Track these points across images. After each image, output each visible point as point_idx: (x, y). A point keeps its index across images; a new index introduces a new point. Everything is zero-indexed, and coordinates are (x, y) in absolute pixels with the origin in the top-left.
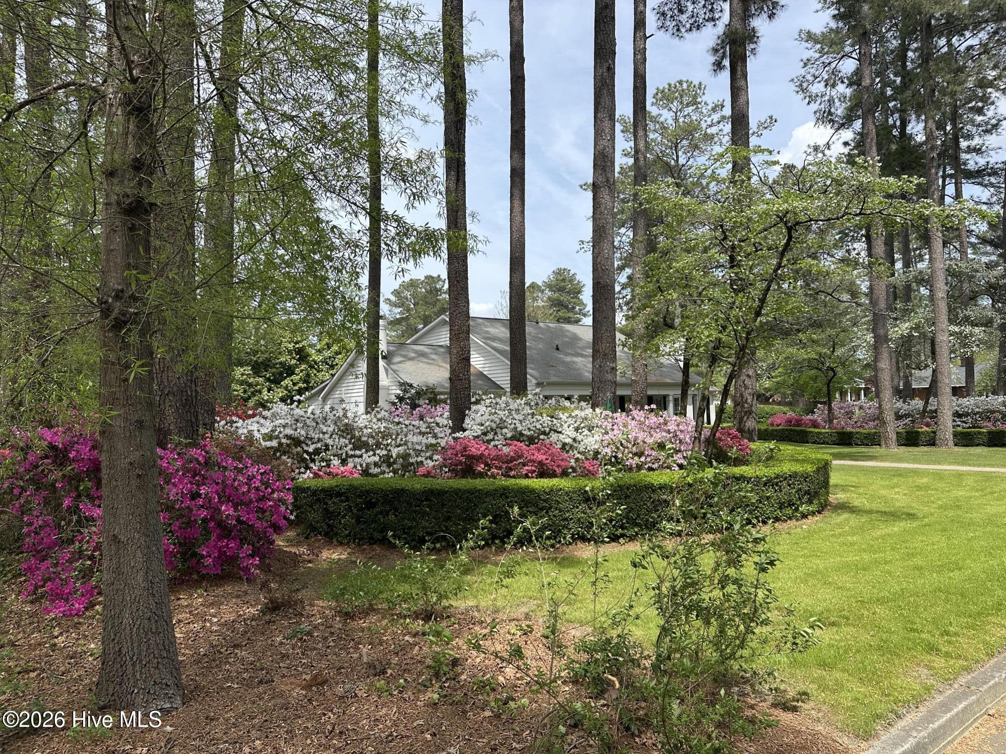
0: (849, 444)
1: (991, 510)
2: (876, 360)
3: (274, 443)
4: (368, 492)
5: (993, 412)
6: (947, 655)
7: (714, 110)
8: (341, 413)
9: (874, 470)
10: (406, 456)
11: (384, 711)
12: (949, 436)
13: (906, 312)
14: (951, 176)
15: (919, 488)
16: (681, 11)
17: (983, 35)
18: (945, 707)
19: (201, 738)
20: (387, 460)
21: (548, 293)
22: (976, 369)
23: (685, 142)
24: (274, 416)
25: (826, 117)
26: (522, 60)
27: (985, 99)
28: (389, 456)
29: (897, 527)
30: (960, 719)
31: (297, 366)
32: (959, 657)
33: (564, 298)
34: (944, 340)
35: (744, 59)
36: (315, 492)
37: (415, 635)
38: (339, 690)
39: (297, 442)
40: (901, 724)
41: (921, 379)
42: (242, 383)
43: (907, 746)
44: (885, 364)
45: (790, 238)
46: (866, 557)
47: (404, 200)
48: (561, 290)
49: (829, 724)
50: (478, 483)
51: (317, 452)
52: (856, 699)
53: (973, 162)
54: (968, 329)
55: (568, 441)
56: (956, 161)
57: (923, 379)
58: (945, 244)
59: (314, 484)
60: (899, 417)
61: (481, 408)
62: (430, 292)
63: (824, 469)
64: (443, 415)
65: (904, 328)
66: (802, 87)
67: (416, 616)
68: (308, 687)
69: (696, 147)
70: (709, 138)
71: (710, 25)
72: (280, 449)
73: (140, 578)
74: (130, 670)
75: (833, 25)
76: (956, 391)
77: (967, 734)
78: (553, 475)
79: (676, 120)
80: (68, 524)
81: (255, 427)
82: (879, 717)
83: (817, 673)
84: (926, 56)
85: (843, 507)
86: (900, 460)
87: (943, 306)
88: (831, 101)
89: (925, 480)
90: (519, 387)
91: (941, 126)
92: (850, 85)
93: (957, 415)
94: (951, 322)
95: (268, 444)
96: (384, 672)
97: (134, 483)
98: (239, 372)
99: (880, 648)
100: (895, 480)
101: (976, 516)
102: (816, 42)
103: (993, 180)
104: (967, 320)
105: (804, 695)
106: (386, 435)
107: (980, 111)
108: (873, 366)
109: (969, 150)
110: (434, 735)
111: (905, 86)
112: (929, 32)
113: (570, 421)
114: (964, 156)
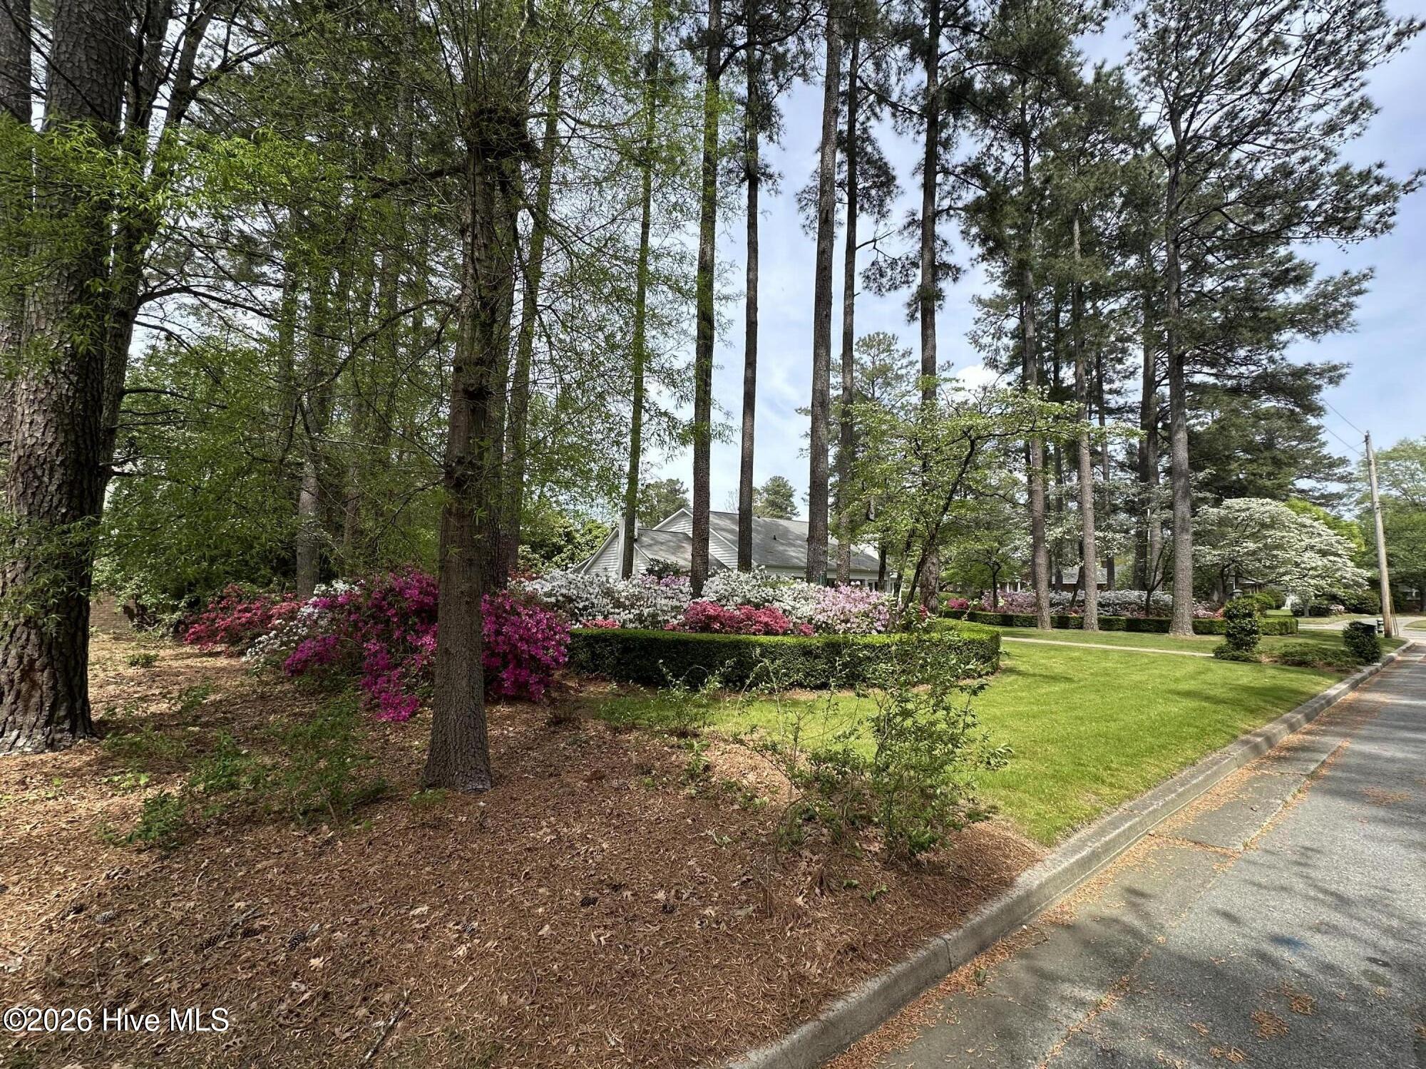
0: (1011, 625)
1: (1137, 677)
2: (1034, 556)
3: (553, 600)
4: (628, 640)
5: (1130, 604)
6: (1111, 785)
7: (903, 356)
8: (604, 579)
9: (1033, 645)
10: (654, 616)
11: (652, 801)
12: (1094, 621)
13: (1059, 521)
14: (1096, 412)
15: (1072, 659)
16: (882, 276)
17: (1123, 301)
18: (1114, 824)
19: (508, 812)
20: (640, 618)
21: (765, 495)
22: (1116, 569)
23: (880, 380)
24: (553, 578)
25: (992, 363)
26: (756, 309)
27: (1124, 351)
28: (641, 615)
29: (1057, 688)
30: (1126, 835)
31: (565, 546)
32: (1121, 787)
33: (779, 500)
34: (1091, 543)
35: (933, 313)
36: (586, 638)
37: (672, 747)
38: (615, 783)
39: (569, 599)
40: (1076, 836)
41: (1071, 575)
42: (523, 558)
43: (1084, 853)
44: (1042, 560)
45: (973, 449)
46: (1035, 708)
47: (673, 402)
48: (777, 493)
49: (1017, 831)
50: (717, 637)
51: (585, 608)
52: (1038, 814)
53: (1114, 401)
54: (1110, 535)
55: (788, 608)
56: (1099, 400)
57: (1072, 576)
58: (1093, 465)
59: (584, 632)
60: (1052, 605)
61: (716, 578)
62: (671, 492)
63: (996, 639)
64: (685, 584)
65: (1058, 532)
66: (975, 340)
67: (671, 733)
68: (589, 780)
69: (889, 384)
70: (899, 378)
71: (905, 286)
72: (557, 605)
73: (464, 683)
74: (453, 757)
75: (999, 291)
76: (1100, 587)
77: (1132, 848)
78: (777, 634)
79: (874, 363)
80: (397, 650)
81: (537, 586)
82: (1059, 829)
83: (1003, 793)
84: (1077, 315)
85: (1011, 671)
86: (1055, 638)
87: (1090, 515)
88: (997, 351)
89: (1077, 654)
90: (745, 564)
91: (1088, 372)
92: (1013, 337)
93: (1100, 605)
94: (1098, 528)
95: (549, 600)
96: (649, 772)
97: (464, 608)
98: (521, 548)
99: (1054, 777)
100: (1052, 653)
101: (1125, 682)
102: (985, 306)
103: (1130, 416)
104: (1109, 527)
105: (994, 809)
106: (639, 598)
107: (1120, 361)
108: (1032, 562)
109: (1111, 392)
110: (694, 820)
111: (1057, 340)
112: (1080, 297)
113: (790, 593)
114: (1107, 397)
